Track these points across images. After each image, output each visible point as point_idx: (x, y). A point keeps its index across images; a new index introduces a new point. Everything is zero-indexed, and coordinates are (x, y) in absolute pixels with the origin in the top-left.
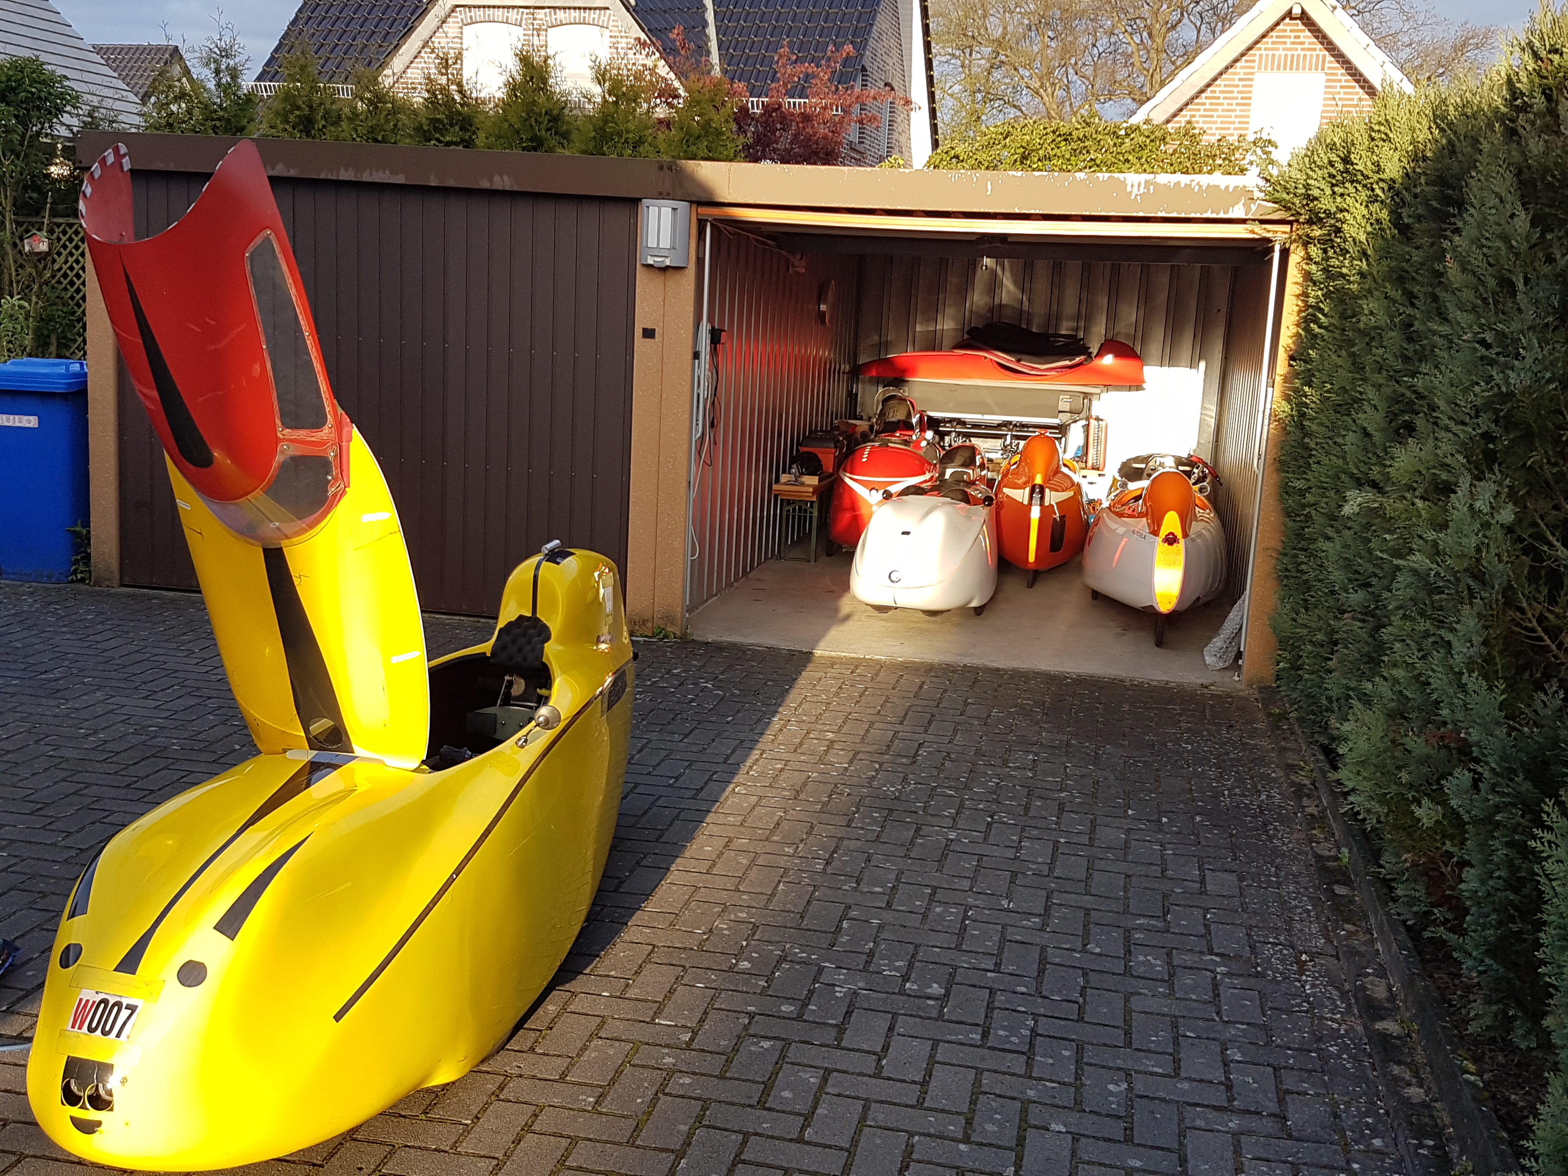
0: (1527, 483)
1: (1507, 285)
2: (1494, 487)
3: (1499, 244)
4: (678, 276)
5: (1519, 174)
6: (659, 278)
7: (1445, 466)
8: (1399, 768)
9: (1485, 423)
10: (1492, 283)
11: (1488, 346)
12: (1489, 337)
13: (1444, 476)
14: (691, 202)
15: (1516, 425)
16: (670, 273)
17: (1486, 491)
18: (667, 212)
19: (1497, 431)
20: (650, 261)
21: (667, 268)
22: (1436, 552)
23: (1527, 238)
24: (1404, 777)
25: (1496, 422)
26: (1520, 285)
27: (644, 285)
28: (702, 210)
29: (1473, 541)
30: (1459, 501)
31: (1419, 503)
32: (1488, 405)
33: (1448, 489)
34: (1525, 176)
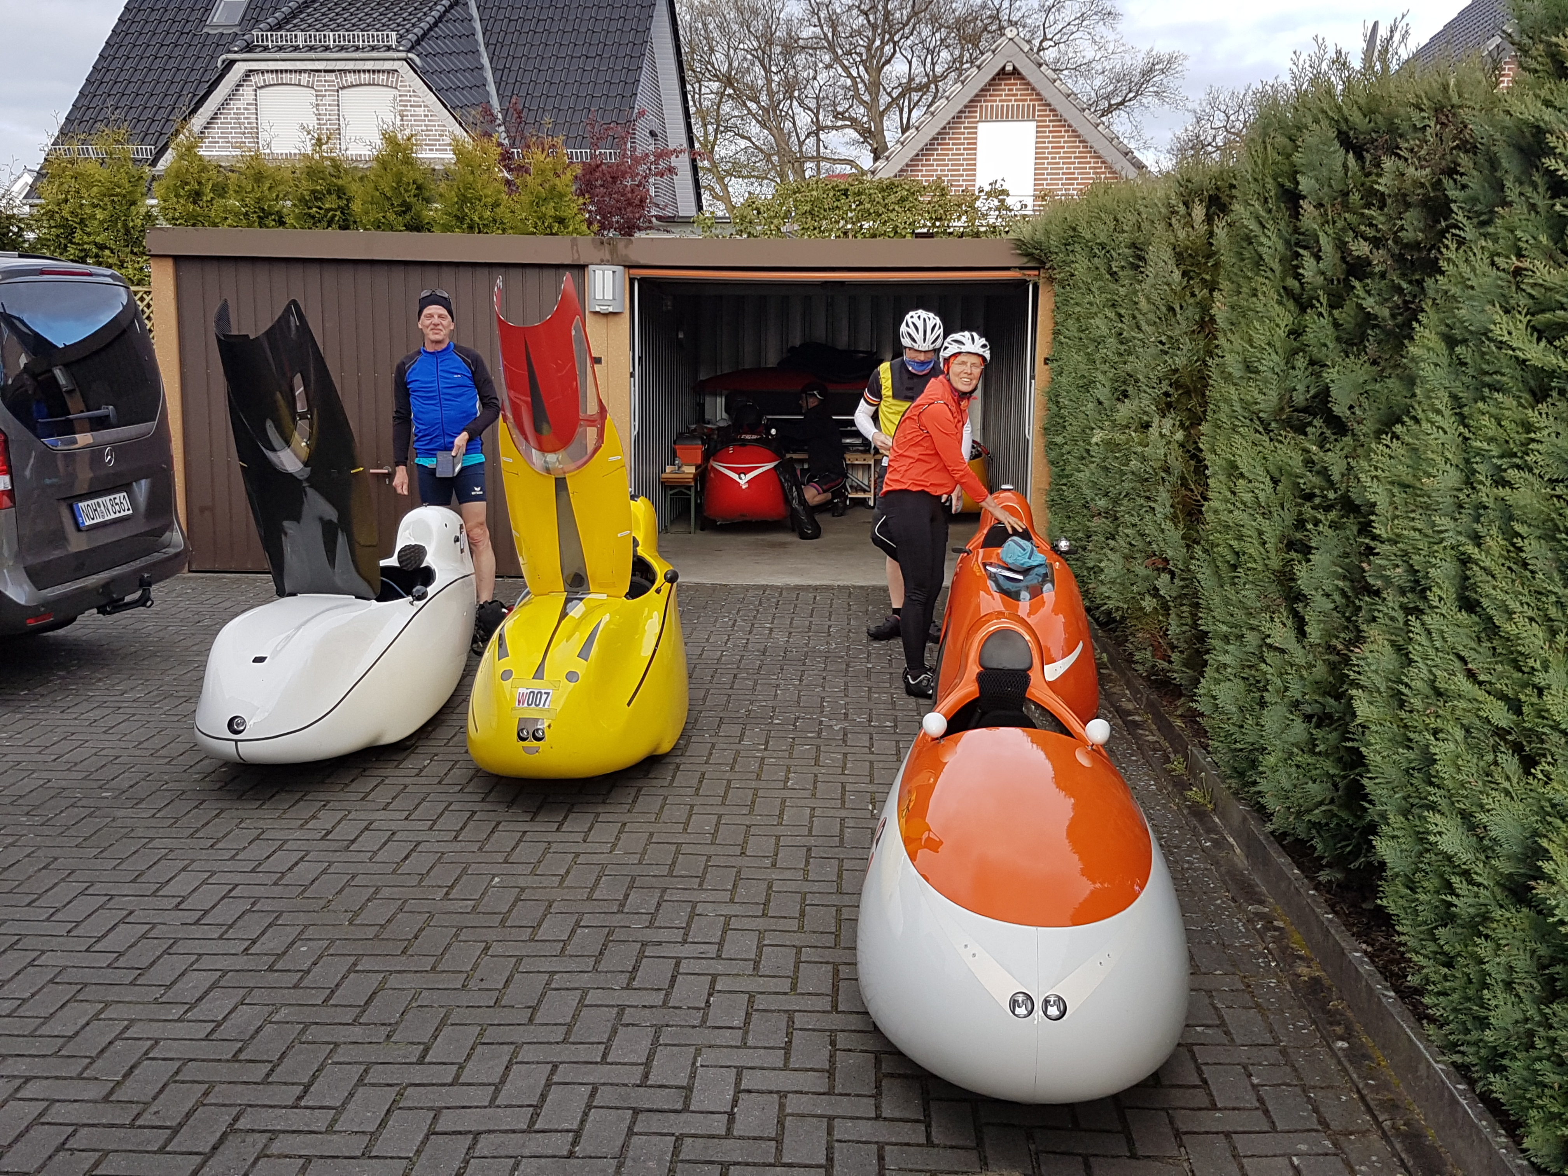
0: (1188, 419)
1: (1171, 309)
2: (1171, 421)
3: (1166, 287)
4: (616, 319)
5: (1174, 249)
6: (603, 321)
7: (1145, 413)
8: (1132, 585)
9: (1165, 386)
10: (1164, 309)
11: (1164, 344)
12: (1164, 339)
13: (1145, 418)
14: (625, 266)
15: (1181, 386)
16: (610, 318)
17: (1168, 423)
18: (609, 274)
19: (1171, 391)
20: (598, 309)
21: (611, 313)
22: (1144, 459)
23: (1180, 283)
24: (1135, 588)
25: (1171, 385)
26: (1178, 309)
27: (593, 327)
28: (632, 271)
29: (1162, 451)
30: (1154, 431)
31: (1133, 434)
32: (1166, 377)
33: (1147, 426)
34: (1178, 250)
